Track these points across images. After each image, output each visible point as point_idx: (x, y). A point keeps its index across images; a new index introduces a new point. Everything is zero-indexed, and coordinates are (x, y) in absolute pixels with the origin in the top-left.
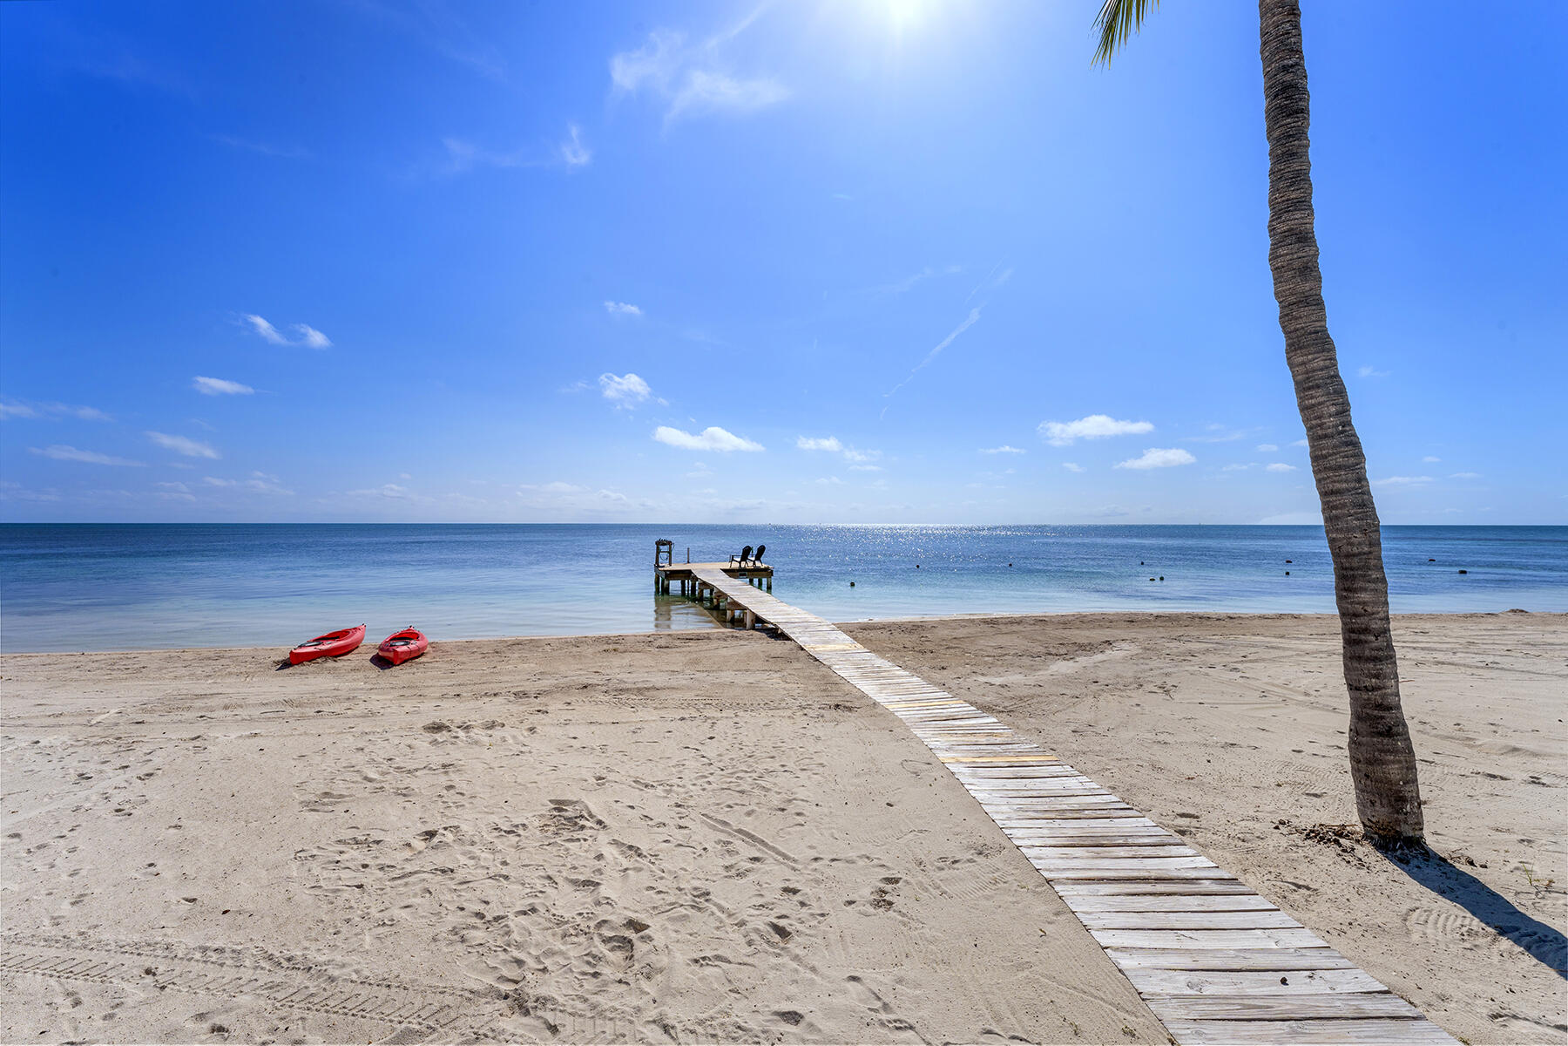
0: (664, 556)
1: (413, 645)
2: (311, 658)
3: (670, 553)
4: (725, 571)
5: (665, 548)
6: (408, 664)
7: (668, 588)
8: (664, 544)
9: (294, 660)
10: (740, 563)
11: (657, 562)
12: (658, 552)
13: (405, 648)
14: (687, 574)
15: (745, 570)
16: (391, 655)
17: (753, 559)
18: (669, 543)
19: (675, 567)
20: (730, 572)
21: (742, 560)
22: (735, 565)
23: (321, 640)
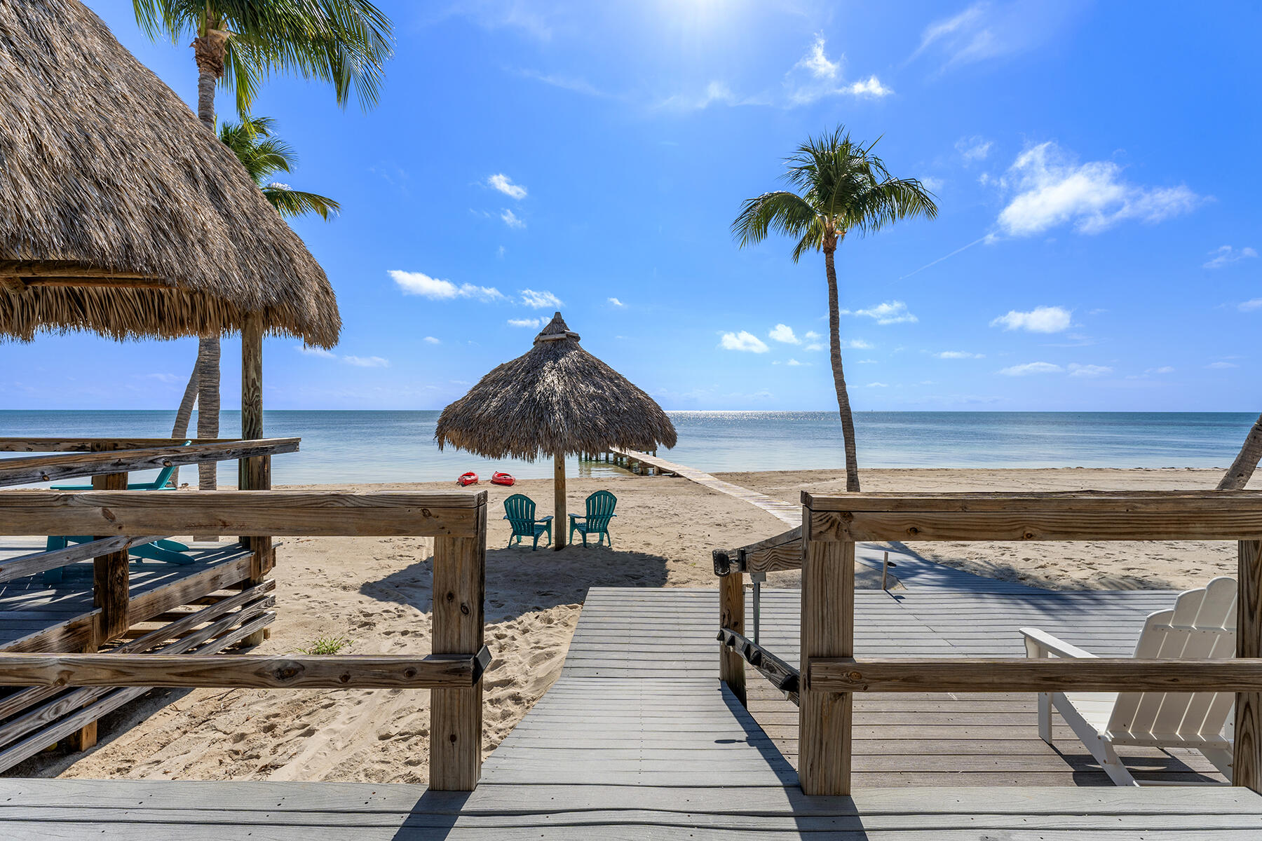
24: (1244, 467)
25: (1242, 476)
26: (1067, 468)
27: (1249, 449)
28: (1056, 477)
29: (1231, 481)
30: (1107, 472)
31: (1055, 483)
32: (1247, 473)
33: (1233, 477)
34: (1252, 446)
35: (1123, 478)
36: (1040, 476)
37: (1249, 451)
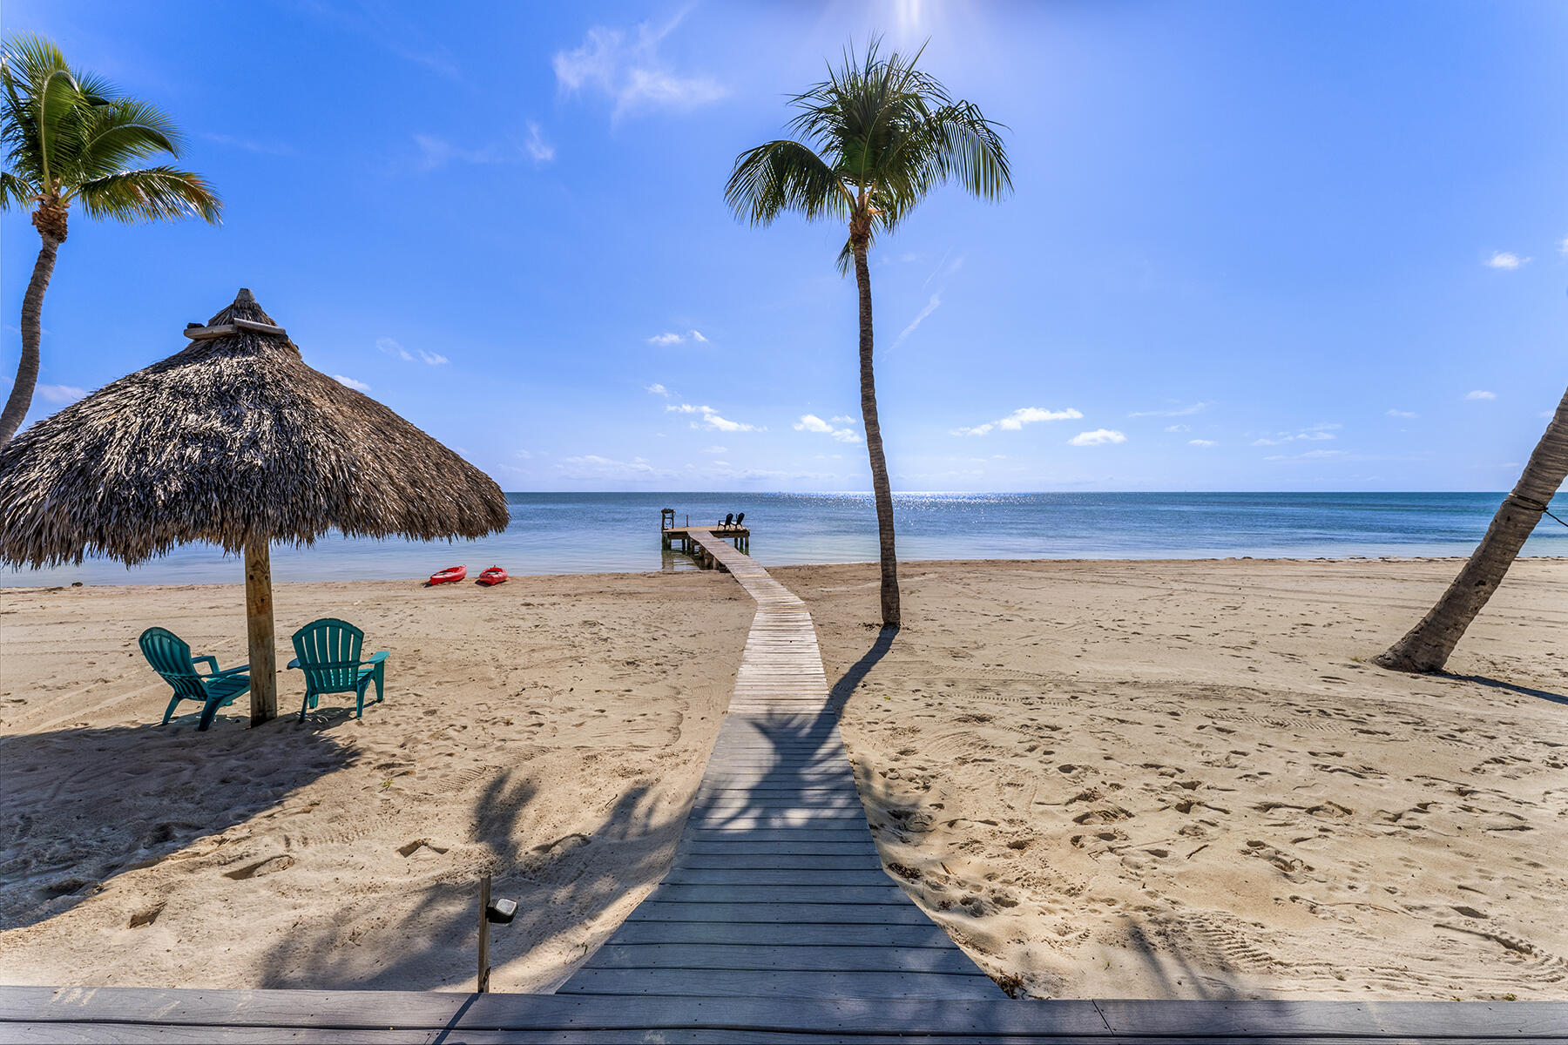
0: (667, 521)
1: (501, 574)
2: (441, 581)
3: (672, 519)
4: (712, 532)
5: (667, 515)
6: (499, 585)
7: (670, 546)
8: (667, 513)
9: (433, 582)
10: (725, 526)
11: (663, 526)
12: (664, 518)
13: (496, 576)
14: (684, 535)
15: (728, 531)
16: (490, 580)
17: (735, 523)
18: (672, 511)
19: (675, 530)
20: (715, 533)
21: (726, 524)
22: (721, 528)
23: (444, 572)
24: (1487, 569)
25: (1484, 584)
26: (1231, 559)
27: (1498, 538)
28: (1212, 572)
29: (1464, 594)
30: (1281, 563)
31: (1207, 581)
32: (1492, 580)
33: (1466, 585)
34: (1503, 533)
35: (1299, 573)
36: (1192, 570)
37: (1497, 541)
